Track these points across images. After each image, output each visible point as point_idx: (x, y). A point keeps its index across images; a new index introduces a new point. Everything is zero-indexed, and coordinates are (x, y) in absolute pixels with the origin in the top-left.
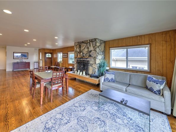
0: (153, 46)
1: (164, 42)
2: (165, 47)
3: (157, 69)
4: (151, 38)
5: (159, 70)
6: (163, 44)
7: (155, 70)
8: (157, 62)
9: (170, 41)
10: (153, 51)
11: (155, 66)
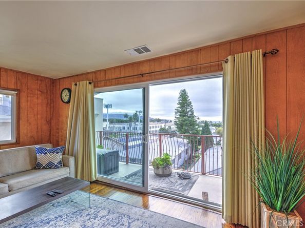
0: (23, 95)
1: (39, 93)
2: (40, 101)
3: (29, 135)
4: (19, 79)
5: (32, 137)
6: (39, 96)
7: (26, 137)
8: (30, 124)
9: (47, 92)
10: (23, 104)
11: (26, 131)
